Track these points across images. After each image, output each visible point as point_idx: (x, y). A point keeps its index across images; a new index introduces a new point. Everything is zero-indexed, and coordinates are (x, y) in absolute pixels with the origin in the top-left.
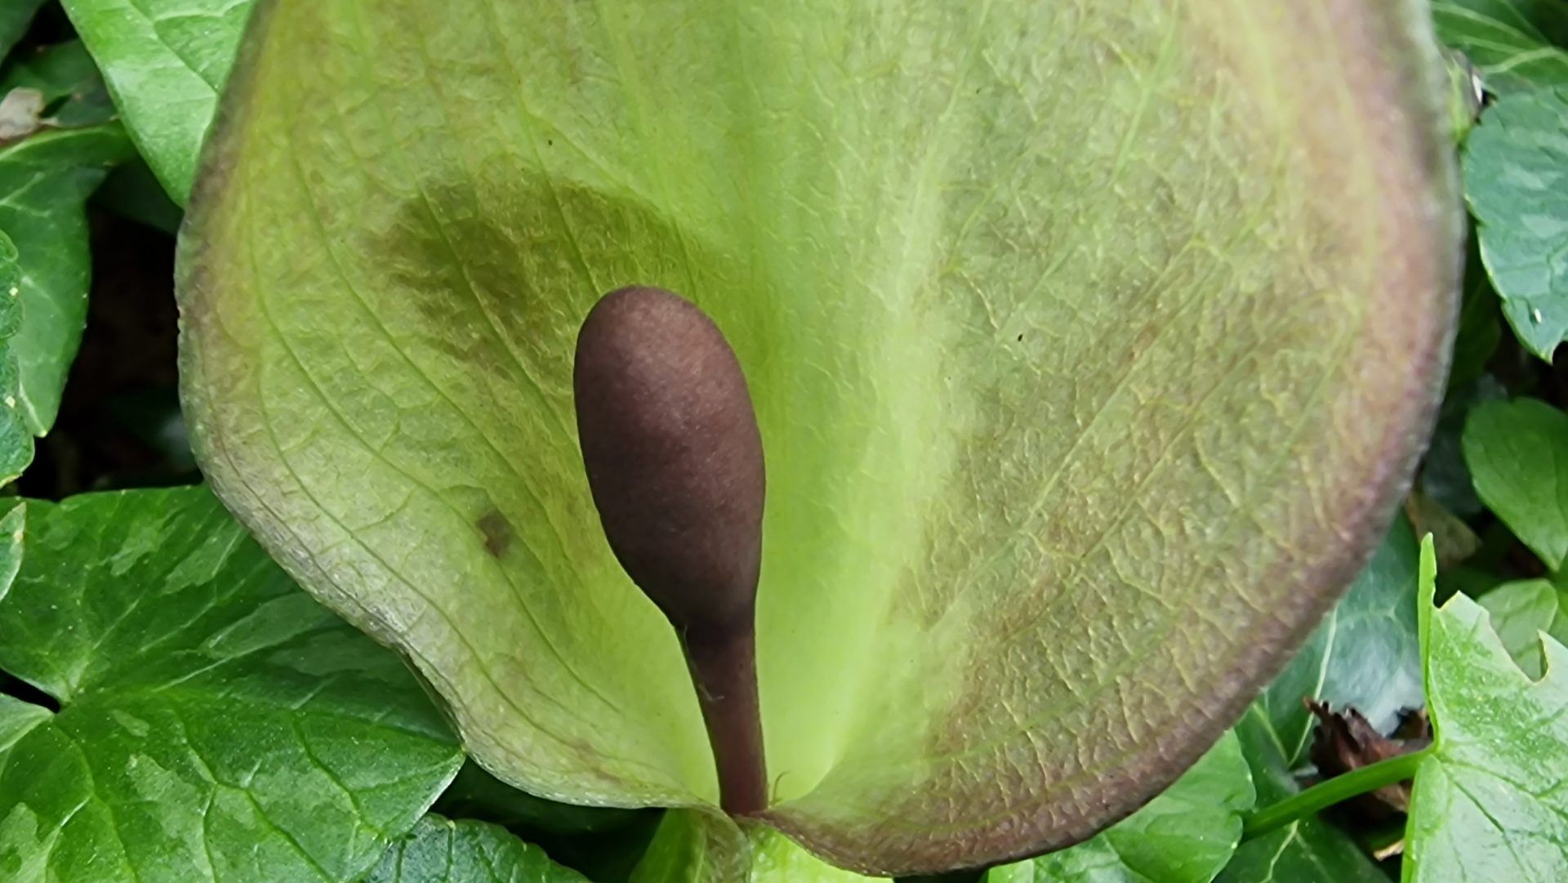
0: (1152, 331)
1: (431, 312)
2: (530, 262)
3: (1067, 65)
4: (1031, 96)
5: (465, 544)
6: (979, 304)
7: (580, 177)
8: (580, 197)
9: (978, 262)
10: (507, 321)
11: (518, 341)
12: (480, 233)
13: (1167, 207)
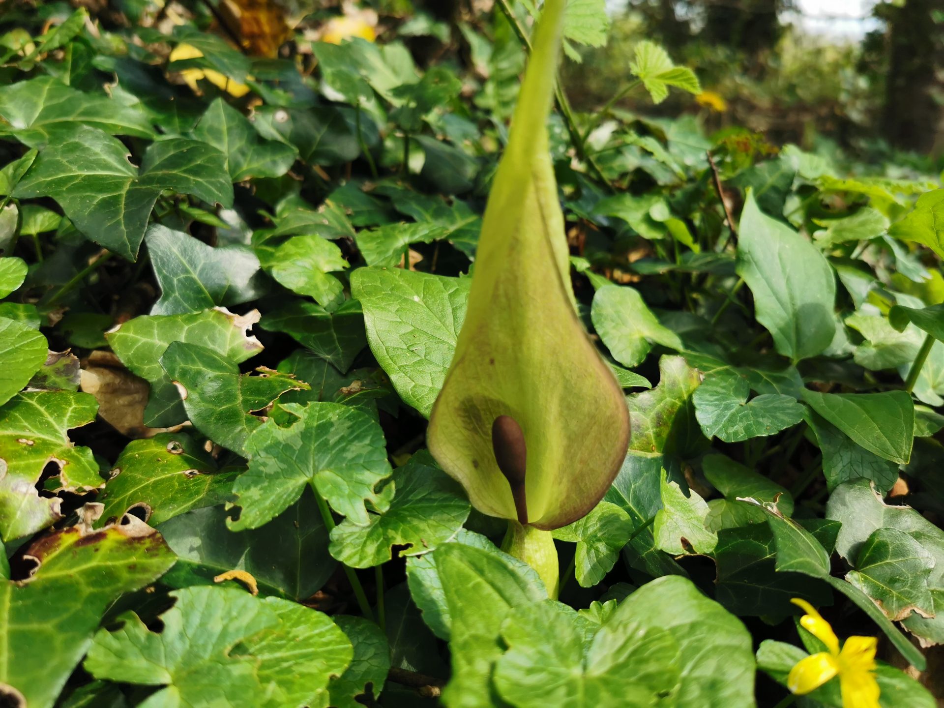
0: (595, 423)
1: (464, 422)
2: (482, 413)
3: (578, 377)
4: (573, 382)
5: (471, 465)
6: (566, 420)
7: (492, 397)
8: (491, 400)
9: (566, 412)
10: (478, 424)
11: (480, 427)
12: (473, 407)
13: (596, 401)
